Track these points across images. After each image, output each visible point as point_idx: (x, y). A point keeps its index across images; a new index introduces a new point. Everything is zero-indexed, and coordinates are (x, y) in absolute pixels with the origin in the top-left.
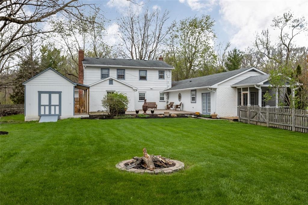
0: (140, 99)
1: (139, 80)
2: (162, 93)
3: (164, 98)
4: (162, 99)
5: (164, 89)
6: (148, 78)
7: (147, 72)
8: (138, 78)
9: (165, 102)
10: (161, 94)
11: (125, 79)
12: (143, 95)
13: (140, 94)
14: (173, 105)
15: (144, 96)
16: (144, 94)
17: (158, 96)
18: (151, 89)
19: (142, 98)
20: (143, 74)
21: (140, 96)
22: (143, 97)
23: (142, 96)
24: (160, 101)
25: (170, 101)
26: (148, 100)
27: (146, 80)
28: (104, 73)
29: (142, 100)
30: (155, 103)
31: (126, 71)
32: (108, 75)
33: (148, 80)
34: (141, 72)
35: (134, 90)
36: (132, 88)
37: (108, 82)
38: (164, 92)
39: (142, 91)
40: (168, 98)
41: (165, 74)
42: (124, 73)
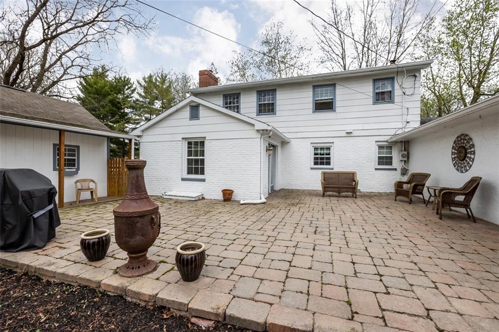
0: (316, 163)
1: (314, 112)
2: (386, 143)
3: (391, 158)
4: (385, 161)
5: (392, 132)
6: (338, 104)
7: (337, 87)
8: (310, 106)
9: (395, 170)
10: (380, 147)
11: (275, 114)
12: (325, 152)
13: (316, 149)
14: (424, 185)
15: (329, 154)
16: (329, 149)
17: (373, 153)
18: (347, 133)
19: (322, 159)
20: (324, 96)
21: (315, 154)
22: (325, 156)
23: (323, 155)
24: (376, 169)
25: (416, 167)
26: (339, 164)
27: (335, 111)
28: (230, 103)
29: (322, 163)
30: (353, 174)
31: (277, 93)
32: (238, 107)
33: (338, 110)
34: (319, 90)
35: (258, 131)
36: (253, 125)
37: (187, 113)
38: (391, 142)
39: (322, 141)
40: (406, 159)
41: (397, 86)
42: (274, 99)
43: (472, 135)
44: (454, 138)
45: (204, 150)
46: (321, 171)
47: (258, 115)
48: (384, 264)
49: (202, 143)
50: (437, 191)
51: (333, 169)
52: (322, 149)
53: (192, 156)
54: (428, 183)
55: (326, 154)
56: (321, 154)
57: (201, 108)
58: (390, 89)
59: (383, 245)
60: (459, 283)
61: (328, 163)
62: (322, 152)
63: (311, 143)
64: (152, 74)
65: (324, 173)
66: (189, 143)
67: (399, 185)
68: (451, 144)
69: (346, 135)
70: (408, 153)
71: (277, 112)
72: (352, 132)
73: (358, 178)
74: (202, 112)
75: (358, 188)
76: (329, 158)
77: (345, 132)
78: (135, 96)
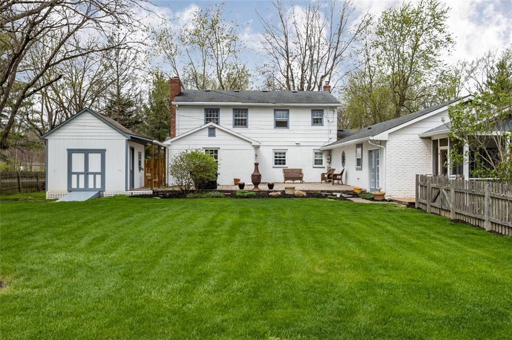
0: (276, 164)
1: (275, 128)
2: (319, 151)
3: (322, 160)
4: (318, 162)
5: (322, 144)
6: (291, 123)
7: (290, 112)
8: (273, 123)
9: (324, 168)
10: (316, 153)
11: (247, 127)
12: (282, 155)
13: (276, 153)
15: (284, 157)
16: (284, 153)
17: (311, 157)
18: (296, 144)
19: (280, 160)
20: (282, 117)
21: (276, 157)
22: (282, 159)
24: (314, 167)
26: (291, 164)
27: (288, 128)
28: (210, 116)
29: (280, 164)
30: (301, 170)
31: (249, 112)
32: (217, 119)
33: (290, 127)
34: (278, 113)
35: (253, 146)
38: (322, 150)
39: (280, 149)
40: (329, 161)
41: (324, 116)
42: (246, 116)
46: (281, 169)
47: (234, 127)
51: (287, 167)
52: (280, 153)
55: (283, 157)
56: (279, 157)
58: (320, 117)
61: (284, 164)
62: (280, 156)
63: (273, 150)
65: (284, 170)
68: (341, 155)
69: (296, 145)
70: (331, 158)
71: (249, 126)
72: (299, 144)
73: (303, 172)
75: (304, 178)
76: (284, 160)
77: (295, 143)
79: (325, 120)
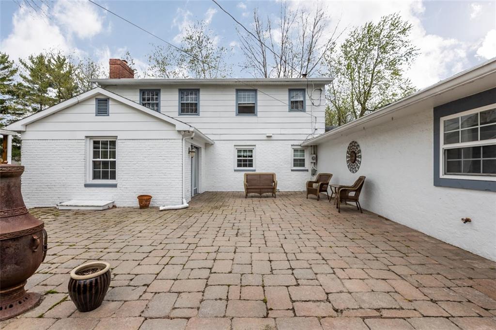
0: (239, 165)
1: (237, 115)
2: (299, 147)
3: (304, 159)
4: (299, 163)
5: (305, 137)
6: (259, 109)
7: (258, 93)
8: (234, 109)
9: (307, 170)
10: (295, 150)
11: (198, 115)
12: (248, 154)
13: (239, 151)
14: (328, 184)
15: (251, 156)
16: (251, 151)
17: (289, 156)
18: (267, 136)
19: (245, 161)
20: (247, 100)
21: (239, 156)
22: (247, 158)
23: (246, 157)
24: (292, 170)
25: (322, 169)
26: (260, 166)
27: (256, 115)
28: (148, 100)
29: (245, 165)
30: (273, 175)
31: (201, 93)
32: (157, 105)
33: (259, 114)
34: (242, 94)
35: (179, 132)
36: (174, 125)
37: (92, 106)
38: (303, 146)
39: (245, 144)
40: (315, 161)
41: (307, 97)
42: (197, 99)
43: (360, 143)
44: (348, 145)
45: (115, 151)
46: (244, 173)
47: (180, 114)
48: (296, 258)
49: (113, 143)
50: (337, 188)
51: (255, 171)
52: (245, 151)
53: (99, 158)
54: (331, 182)
55: (249, 157)
56: (244, 157)
57: (110, 103)
58: (302, 99)
59: (296, 240)
60: (349, 266)
61: (251, 165)
62: (245, 154)
63: (235, 146)
64: (44, 54)
65: (247, 175)
66: (95, 142)
67: (310, 184)
68: (346, 149)
69: (266, 138)
70: (317, 156)
71: (200, 113)
72: (271, 136)
73: (277, 179)
74: (112, 107)
75: (277, 188)
76: (251, 161)
77: (265, 136)
78: (17, 79)
79: (308, 103)
